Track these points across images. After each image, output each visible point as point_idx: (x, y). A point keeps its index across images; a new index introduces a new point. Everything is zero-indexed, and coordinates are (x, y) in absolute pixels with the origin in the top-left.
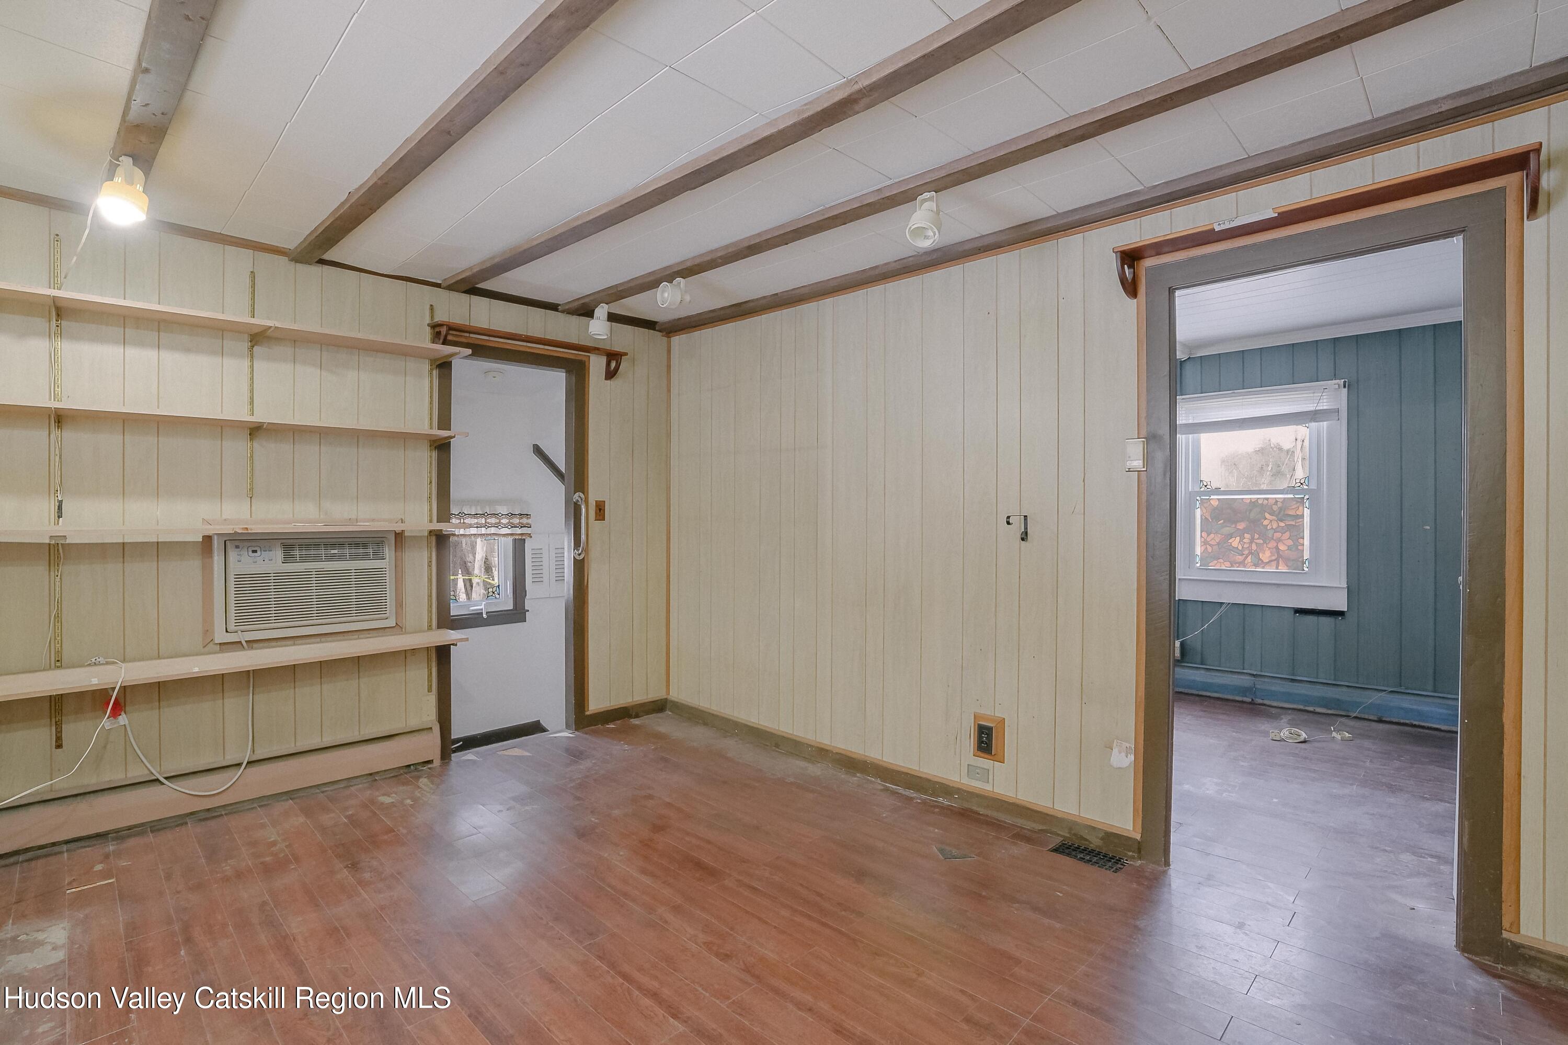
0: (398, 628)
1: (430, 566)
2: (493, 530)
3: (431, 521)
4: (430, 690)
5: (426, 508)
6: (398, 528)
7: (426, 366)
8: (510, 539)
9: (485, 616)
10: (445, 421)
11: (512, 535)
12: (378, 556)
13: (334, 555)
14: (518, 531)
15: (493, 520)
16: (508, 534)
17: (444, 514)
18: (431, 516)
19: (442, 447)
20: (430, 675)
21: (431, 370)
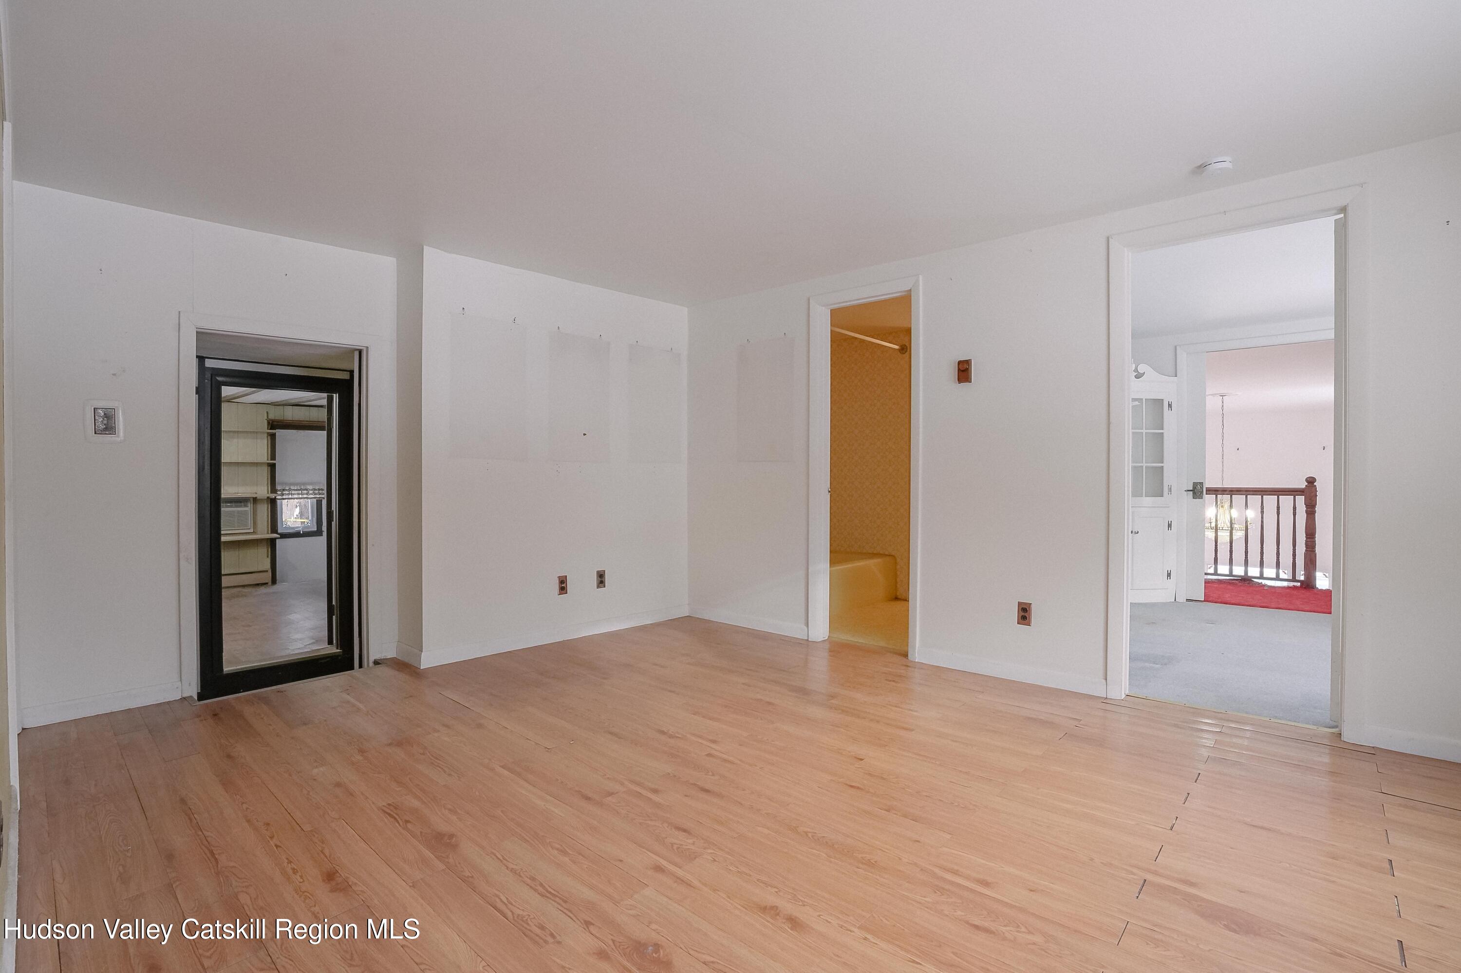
0: (254, 533)
1: (268, 510)
2: (305, 496)
3: (268, 493)
4: (268, 557)
5: (266, 488)
6: (254, 496)
7: (266, 435)
8: (315, 500)
9: (301, 533)
10: (273, 456)
11: (315, 498)
12: (246, 506)
13: (229, 506)
14: (318, 496)
15: (305, 492)
16: (313, 498)
17: (274, 490)
18: (268, 491)
19: (272, 467)
20: (268, 551)
21: (268, 437)
